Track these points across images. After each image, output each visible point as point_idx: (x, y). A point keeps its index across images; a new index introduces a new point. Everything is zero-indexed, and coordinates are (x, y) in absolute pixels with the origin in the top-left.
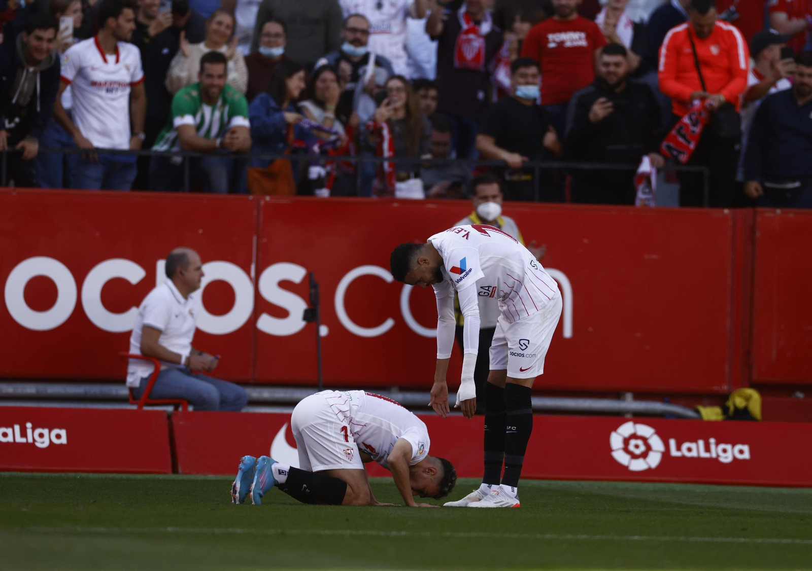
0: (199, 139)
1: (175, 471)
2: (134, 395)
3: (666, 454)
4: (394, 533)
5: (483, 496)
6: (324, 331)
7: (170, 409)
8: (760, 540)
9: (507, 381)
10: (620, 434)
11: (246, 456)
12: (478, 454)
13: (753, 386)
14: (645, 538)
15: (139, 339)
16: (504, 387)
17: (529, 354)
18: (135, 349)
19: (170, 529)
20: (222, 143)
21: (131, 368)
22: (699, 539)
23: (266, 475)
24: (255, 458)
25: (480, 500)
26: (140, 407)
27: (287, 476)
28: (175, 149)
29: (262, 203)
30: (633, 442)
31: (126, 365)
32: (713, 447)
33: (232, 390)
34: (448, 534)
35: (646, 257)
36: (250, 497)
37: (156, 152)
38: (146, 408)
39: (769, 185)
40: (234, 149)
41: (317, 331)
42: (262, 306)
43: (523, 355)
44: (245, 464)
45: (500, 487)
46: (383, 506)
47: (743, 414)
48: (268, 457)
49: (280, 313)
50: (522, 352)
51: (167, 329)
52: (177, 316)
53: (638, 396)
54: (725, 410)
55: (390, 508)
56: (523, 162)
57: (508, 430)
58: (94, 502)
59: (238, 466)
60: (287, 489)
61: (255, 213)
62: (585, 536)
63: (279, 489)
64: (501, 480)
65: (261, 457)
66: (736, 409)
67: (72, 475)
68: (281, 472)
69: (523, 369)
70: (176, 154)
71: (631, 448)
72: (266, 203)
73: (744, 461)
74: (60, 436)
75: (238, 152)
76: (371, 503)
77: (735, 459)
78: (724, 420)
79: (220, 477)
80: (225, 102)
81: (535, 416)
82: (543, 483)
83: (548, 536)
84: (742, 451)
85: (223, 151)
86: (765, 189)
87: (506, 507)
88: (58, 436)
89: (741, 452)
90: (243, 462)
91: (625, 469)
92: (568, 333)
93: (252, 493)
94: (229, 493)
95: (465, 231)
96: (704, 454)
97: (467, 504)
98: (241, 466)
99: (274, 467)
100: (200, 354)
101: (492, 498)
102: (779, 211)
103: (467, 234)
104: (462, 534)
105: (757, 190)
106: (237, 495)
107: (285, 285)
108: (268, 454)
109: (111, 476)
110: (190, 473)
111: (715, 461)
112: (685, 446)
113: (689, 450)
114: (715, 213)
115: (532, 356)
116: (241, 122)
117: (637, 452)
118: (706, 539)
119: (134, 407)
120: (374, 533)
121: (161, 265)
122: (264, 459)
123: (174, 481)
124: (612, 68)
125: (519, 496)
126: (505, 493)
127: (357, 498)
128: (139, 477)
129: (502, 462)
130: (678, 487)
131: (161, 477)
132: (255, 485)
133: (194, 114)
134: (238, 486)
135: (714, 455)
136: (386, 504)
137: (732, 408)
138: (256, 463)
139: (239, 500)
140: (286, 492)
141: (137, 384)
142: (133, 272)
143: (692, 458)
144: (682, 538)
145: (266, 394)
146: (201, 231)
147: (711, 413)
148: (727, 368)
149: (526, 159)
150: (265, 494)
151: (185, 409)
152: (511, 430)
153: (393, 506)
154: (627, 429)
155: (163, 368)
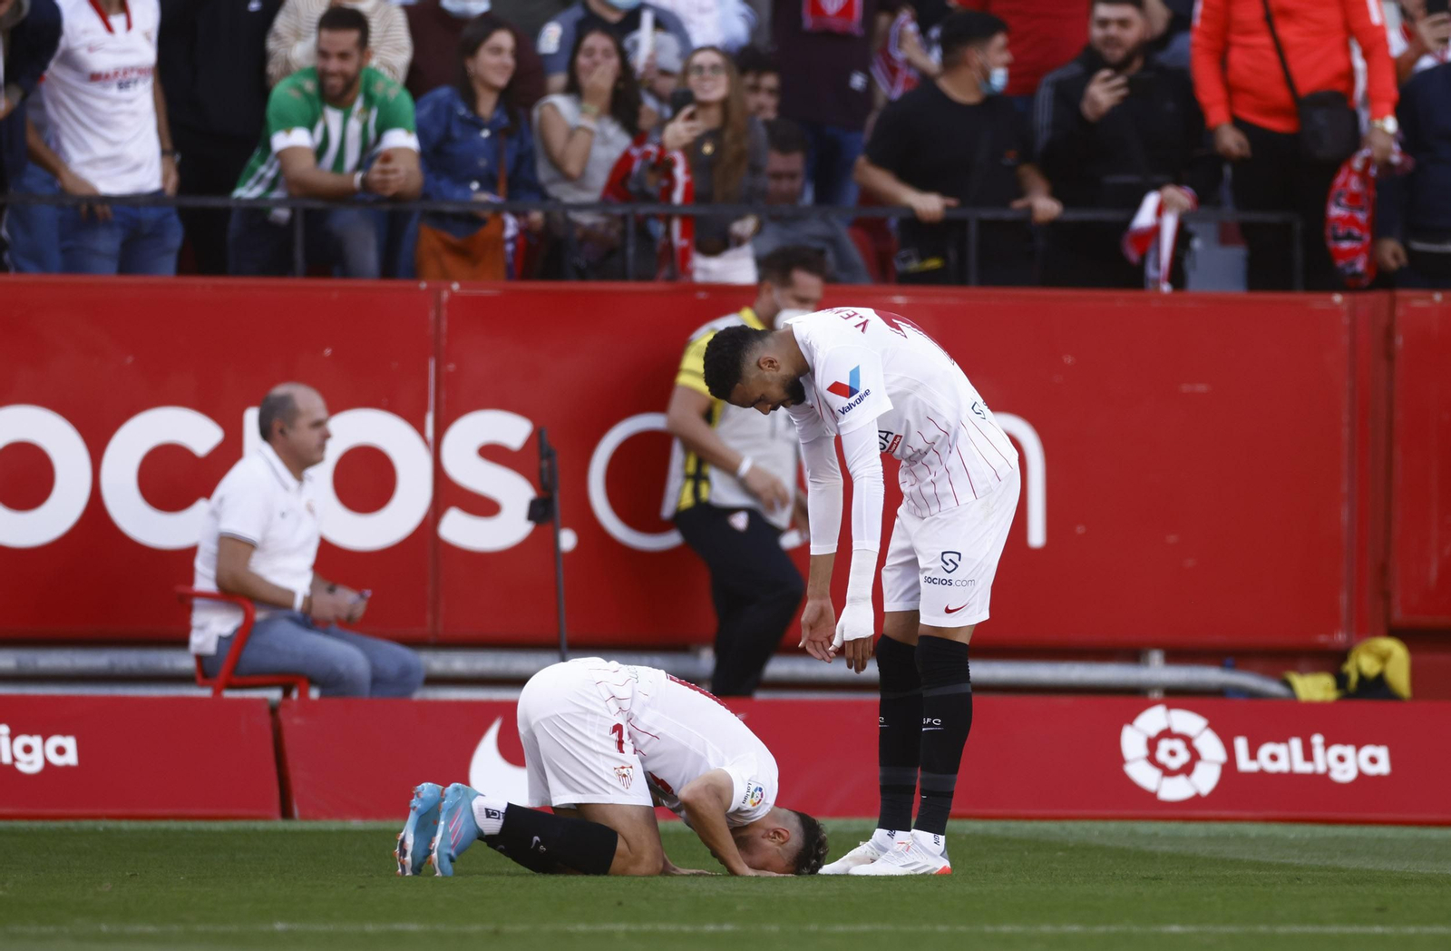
0: (323, 175)
1: (286, 813)
2: (205, 669)
3: (1229, 767)
4: (711, 928)
5: (880, 853)
6: (568, 540)
7: (275, 695)
8: (1412, 930)
9: (921, 632)
10: (1139, 730)
11: (424, 784)
12: (868, 772)
13: (1393, 632)
14: (1191, 929)
15: (213, 562)
16: (915, 643)
17: (961, 579)
18: (205, 580)
19: (279, 926)
20: (364, 181)
21: (199, 618)
22: (1296, 929)
23: (462, 820)
24: (441, 787)
25: (873, 861)
26: (217, 692)
27: (501, 821)
28: (277, 194)
29: (445, 295)
30: (1165, 745)
31: (189, 610)
32: (1318, 751)
33: (395, 655)
34: (813, 927)
35: (1185, 388)
36: (430, 862)
37: (239, 199)
38: (228, 694)
39: (1419, 246)
40: (389, 193)
41: (555, 541)
42: (447, 493)
43: (950, 582)
44: (422, 800)
45: (912, 835)
46: (688, 875)
47: (1376, 687)
48: (464, 786)
49: (484, 507)
50: (948, 577)
51: (264, 540)
52: (283, 515)
53: (1175, 656)
54: (1341, 680)
55: (701, 879)
56: (947, 208)
57: (926, 726)
58: (131, 875)
59: (409, 803)
60: (503, 847)
61: (432, 315)
62: (1076, 928)
63: (489, 845)
64: (913, 821)
65: (453, 786)
66: (1362, 678)
67: (87, 824)
68: (490, 814)
69: (950, 608)
70: (279, 203)
71: (1162, 755)
72: (453, 295)
73: (1379, 778)
74: (63, 750)
75: (397, 198)
76: (666, 871)
77: (1361, 775)
78: (1339, 700)
79: (372, 824)
80: (369, 101)
81: (976, 698)
82: (995, 827)
83: (1006, 929)
84: (1375, 760)
85: (367, 197)
86: (1411, 254)
87: (924, 874)
88: (61, 751)
89: (1373, 760)
90: (418, 797)
91: (1150, 797)
92: (1037, 536)
93: (435, 855)
94: (393, 856)
95: (861, 317)
96: (1302, 767)
97: (848, 869)
98: (414, 802)
99: (478, 804)
100: (331, 590)
101: (896, 857)
102: (1438, 297)
103: (865, 324)
104: (840, 928)
105: (1396, 256)
106: (408, 858)
107: (493, 453)
108: (465, 779)
109: (163, 825)
110: (316, 818)
111: (1323, 779)
112: (1266, 750)
113: (1274, 758)
114: (1317, 301)
115: (967, 584)
116: (402, 140)
117: (1174, 764)
118: (1309, 929)
119: (206, 693)
120: (672, 927)
121: (251, 417)
122: (457, 789)
123: (285, 833)
124: (1113, 30)
125: (950, 851)
126: (922, 847)
127: (637, 860)
128: (219, 826)
129: (915, 786)
130: (1253, 830)
131: (261, 825)
132: (442, 838)
133: (311, 127)
134: (410, 842)
135: (1321, 768)
136: (694, 871)
137: (1354, 678)
138: (442, 797)
139: (412, 869)
140: (501, 851)
141: (211, 648)
142: (198, 433)
143: (1279, 775)
144: (1263, 929)
145: (459, 662)
146: (328, 352)
147: (1314, 687)
148: (1343, 599)
149: (952, 202)
150: (459, 856)
151: (303, 694)
152: (931, 724)
153: (706, 875)
154: (1154, 719)
155: (260, 615)
